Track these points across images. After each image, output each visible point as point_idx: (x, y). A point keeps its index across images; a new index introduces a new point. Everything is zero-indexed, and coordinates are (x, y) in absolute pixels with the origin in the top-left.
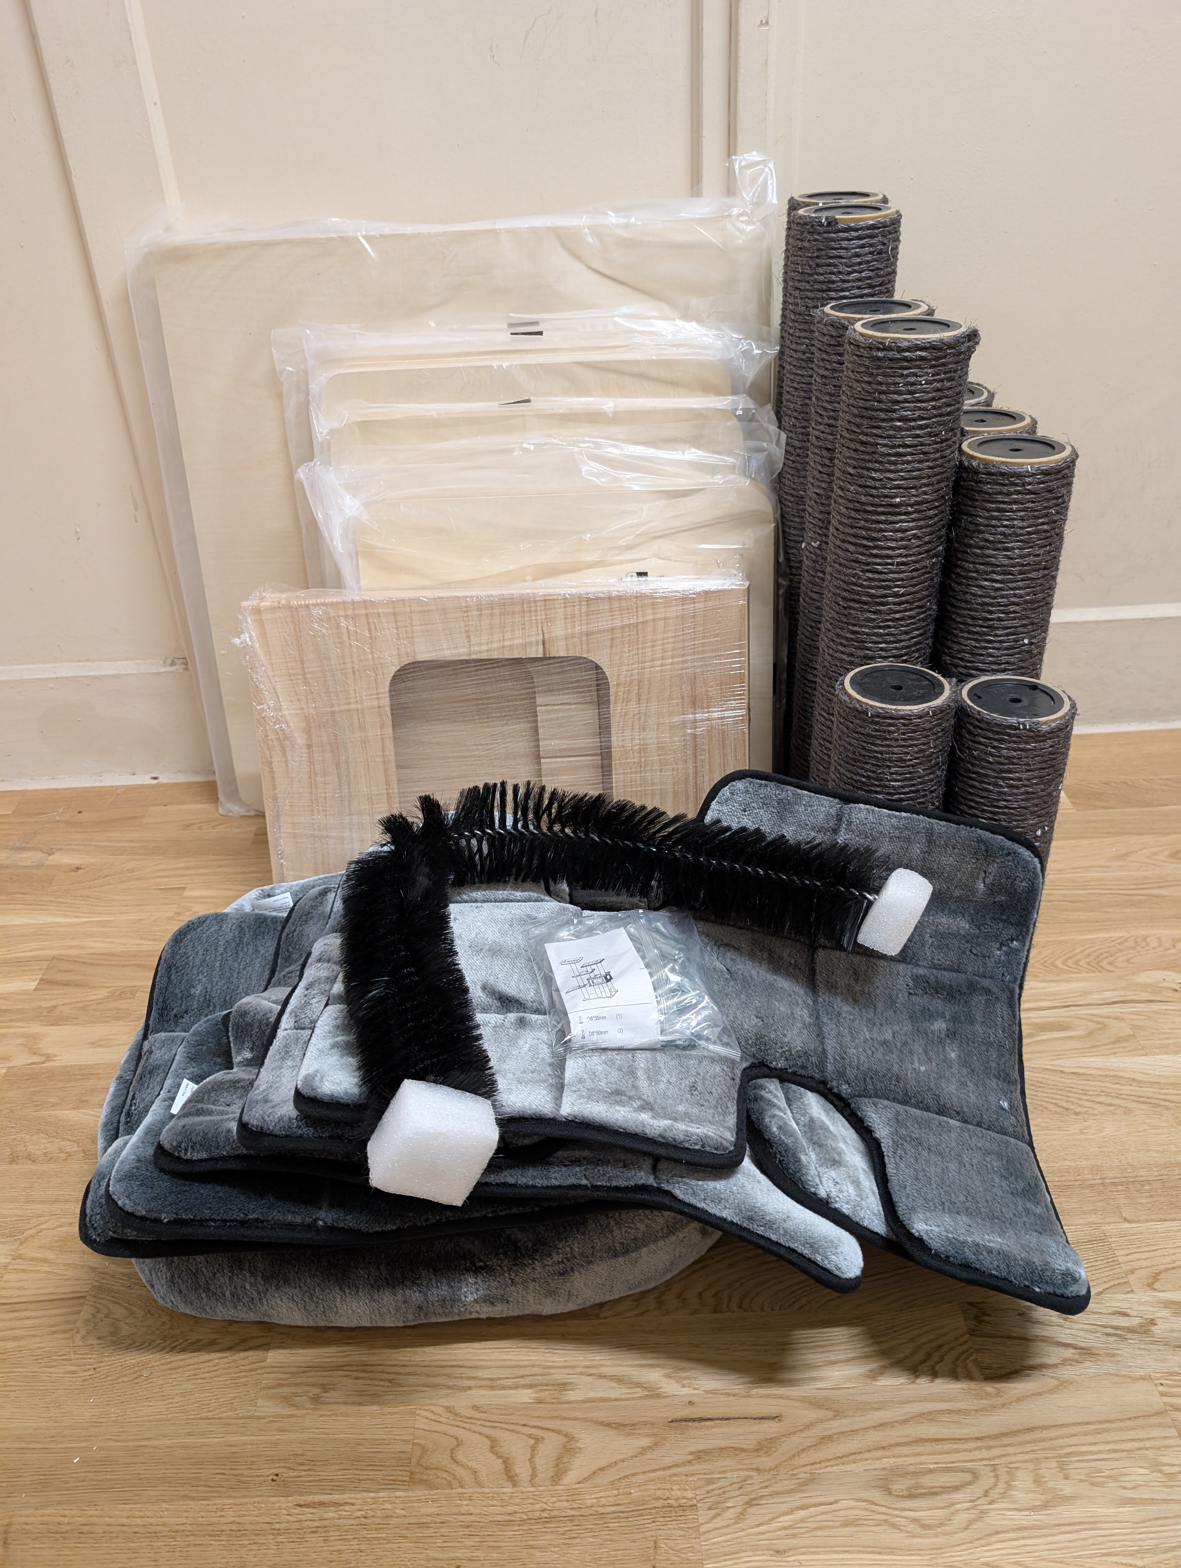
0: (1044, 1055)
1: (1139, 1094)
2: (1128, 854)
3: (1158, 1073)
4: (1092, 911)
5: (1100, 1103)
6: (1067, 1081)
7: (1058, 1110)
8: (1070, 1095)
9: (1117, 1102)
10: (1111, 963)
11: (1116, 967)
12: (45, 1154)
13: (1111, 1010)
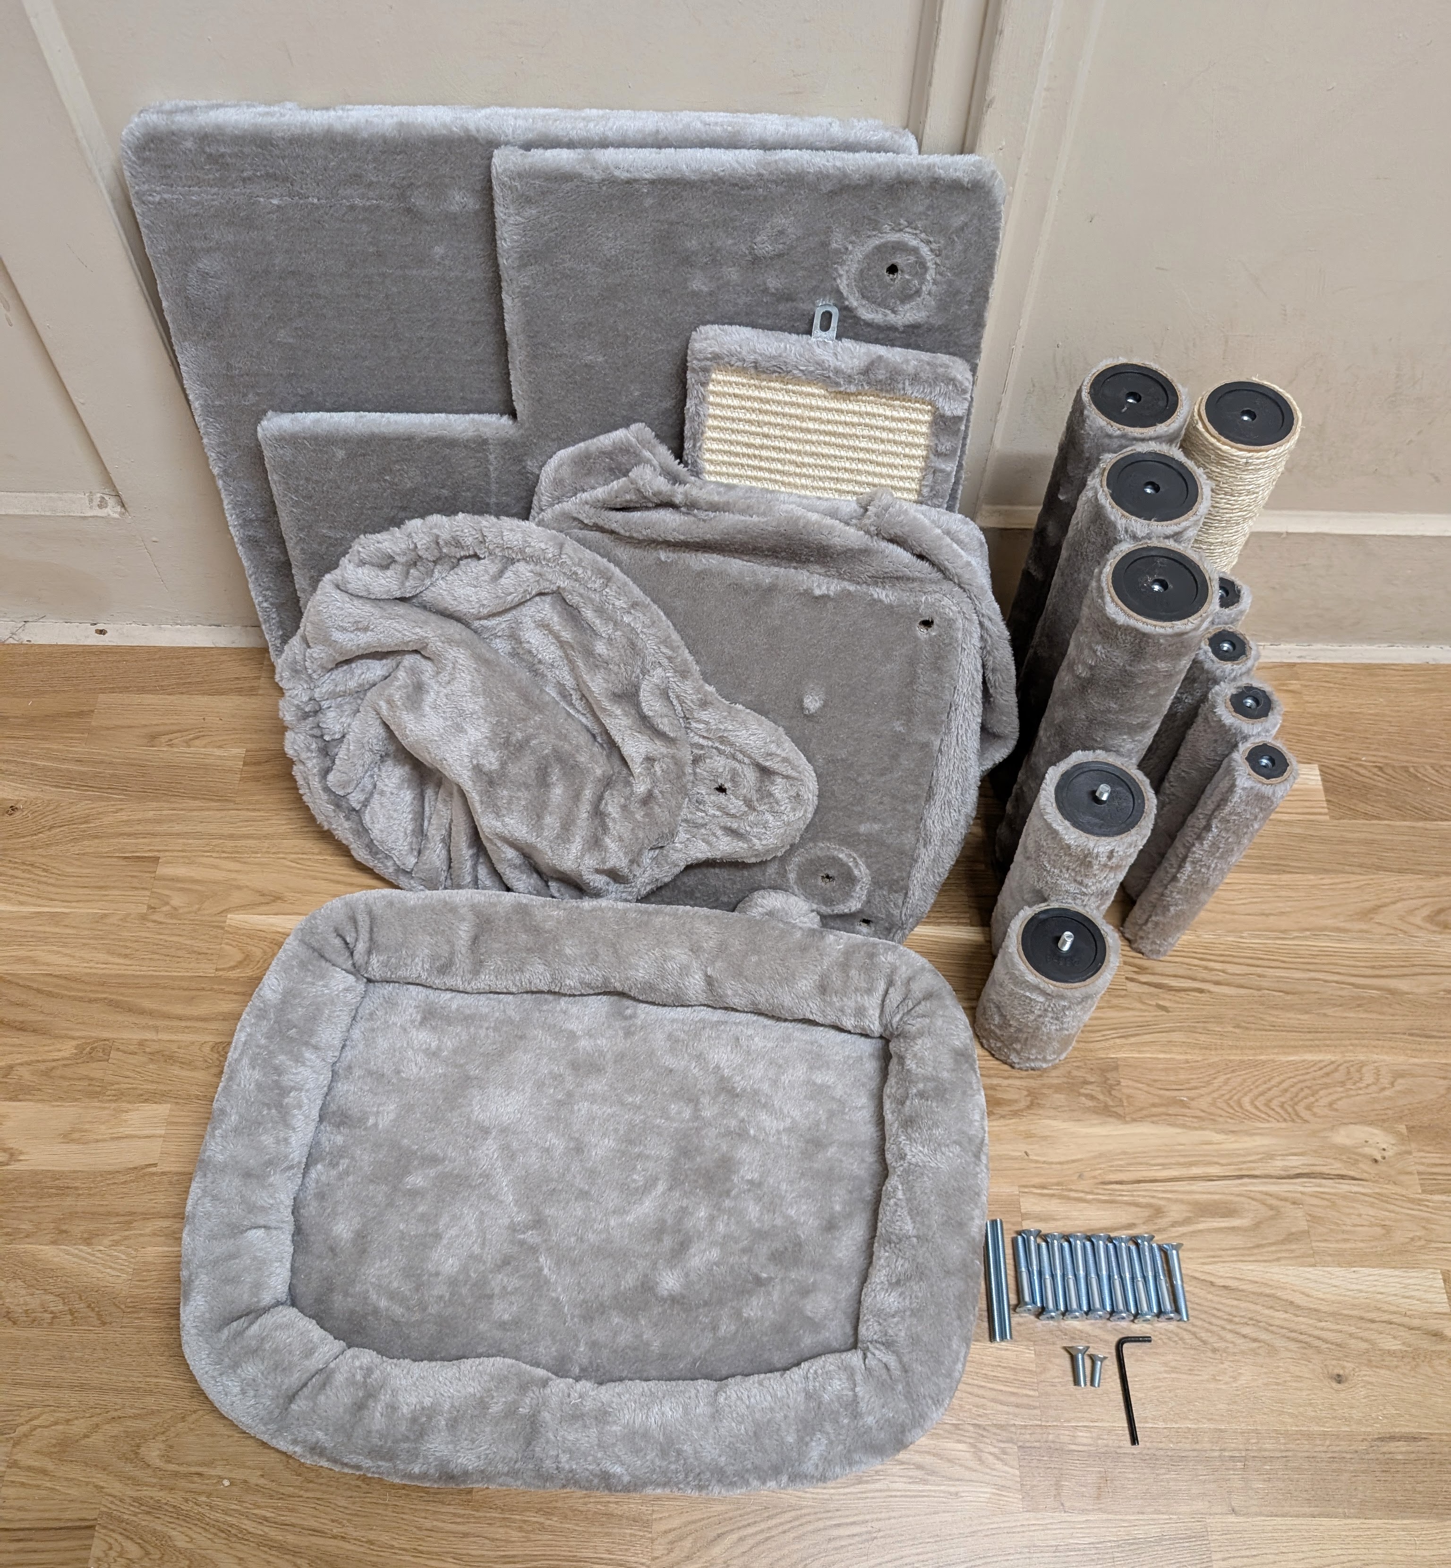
0: (1196, 1254)
1: (1292, 1326)
2: (1376, 909)
3: (1321, 1296)
4: (1307, 1013)
5: (1244, 1336)
6: (1216, 1299)
7: (1196, 1341)
8: (1214, 1320)
9: (1264, 1336)
10: (1308, 1108)
11: (1315, 1115)
12: (26, 1311)
13: (1291, 1188)
